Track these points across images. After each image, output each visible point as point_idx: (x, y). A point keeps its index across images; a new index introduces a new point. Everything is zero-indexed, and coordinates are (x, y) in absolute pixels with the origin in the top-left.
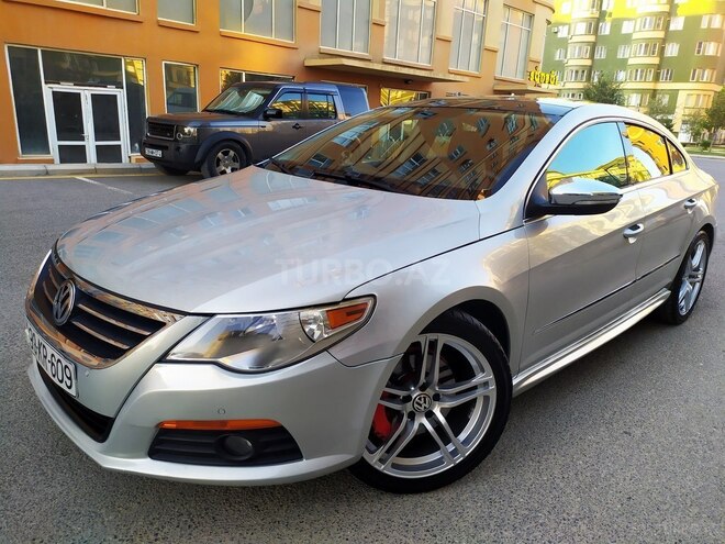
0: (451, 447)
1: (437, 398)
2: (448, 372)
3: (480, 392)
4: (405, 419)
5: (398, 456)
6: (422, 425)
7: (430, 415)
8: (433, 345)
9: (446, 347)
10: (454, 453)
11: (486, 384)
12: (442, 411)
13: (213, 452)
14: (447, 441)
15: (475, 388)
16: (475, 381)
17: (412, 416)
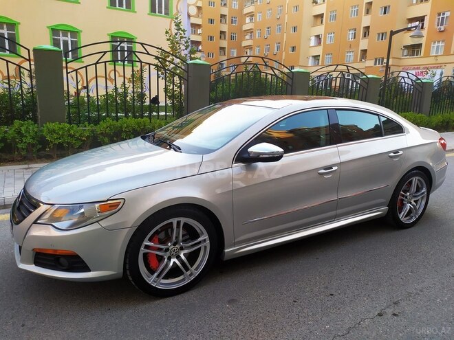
0: (189, 273)
1: (182, 249)
2: (188, 237)
3: (202, 245)
4: (166, 260)
5: (163, 279)
6: (174, 262)
7: (178, 257)
8: (178, 223)
9: (185, 224)
10: (191, 275)
11: (205, 240)
12: (184, 255)
13: (53, 264)
14: (187, 269)
15: (200, 243)
16: (200, 239)
17: (169, 259)
